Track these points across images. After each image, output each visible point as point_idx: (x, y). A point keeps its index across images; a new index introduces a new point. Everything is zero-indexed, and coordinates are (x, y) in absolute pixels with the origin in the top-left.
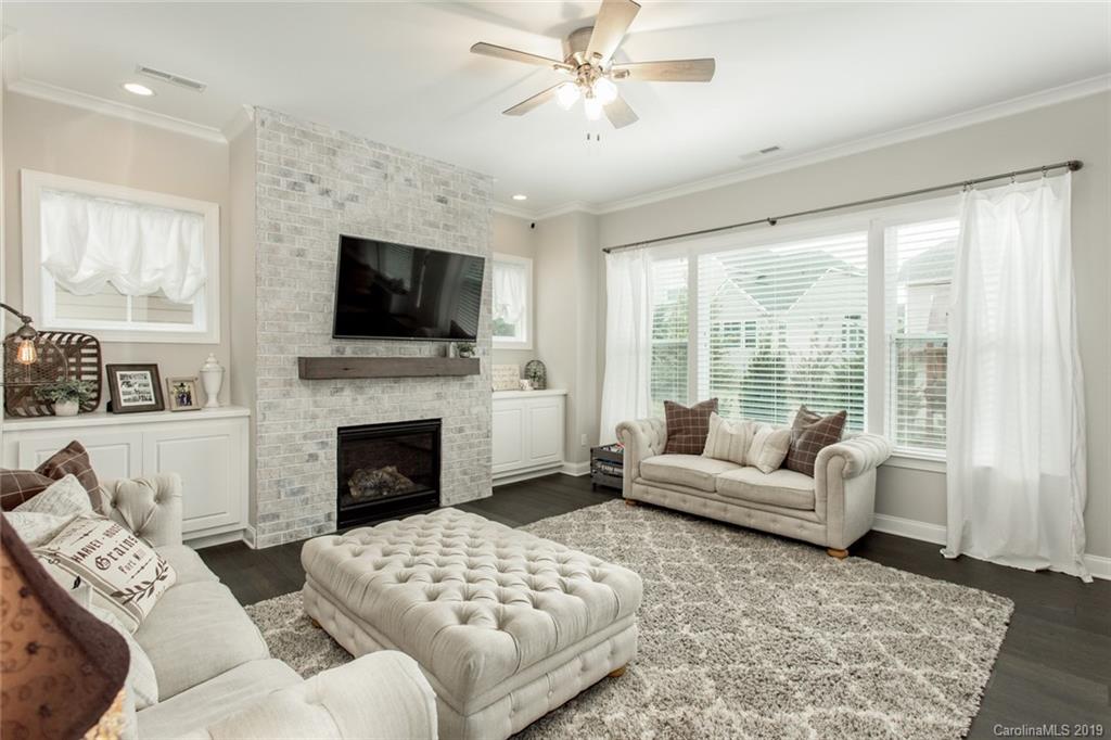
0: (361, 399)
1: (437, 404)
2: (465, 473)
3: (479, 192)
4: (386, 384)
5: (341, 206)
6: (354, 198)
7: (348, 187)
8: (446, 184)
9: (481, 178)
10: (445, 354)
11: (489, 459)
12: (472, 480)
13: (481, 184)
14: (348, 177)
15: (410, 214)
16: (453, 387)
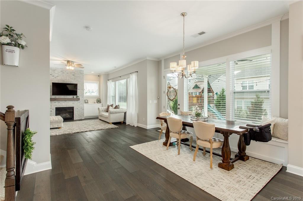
0: (59, 104)
1: (73, 105)
2: (78, 115)
3: (81, 73)
4: (63, 102)
5: (56, 78)
6: (58, 76)
7: (57, 75)
8: (74, 73)
9: (81, 71)
10: (74, 98)
11: (84, 113)
12: (80, 116)
13: (81, 72)
14: (57, 74)
15: (67, 78)
16: (76, 102)
